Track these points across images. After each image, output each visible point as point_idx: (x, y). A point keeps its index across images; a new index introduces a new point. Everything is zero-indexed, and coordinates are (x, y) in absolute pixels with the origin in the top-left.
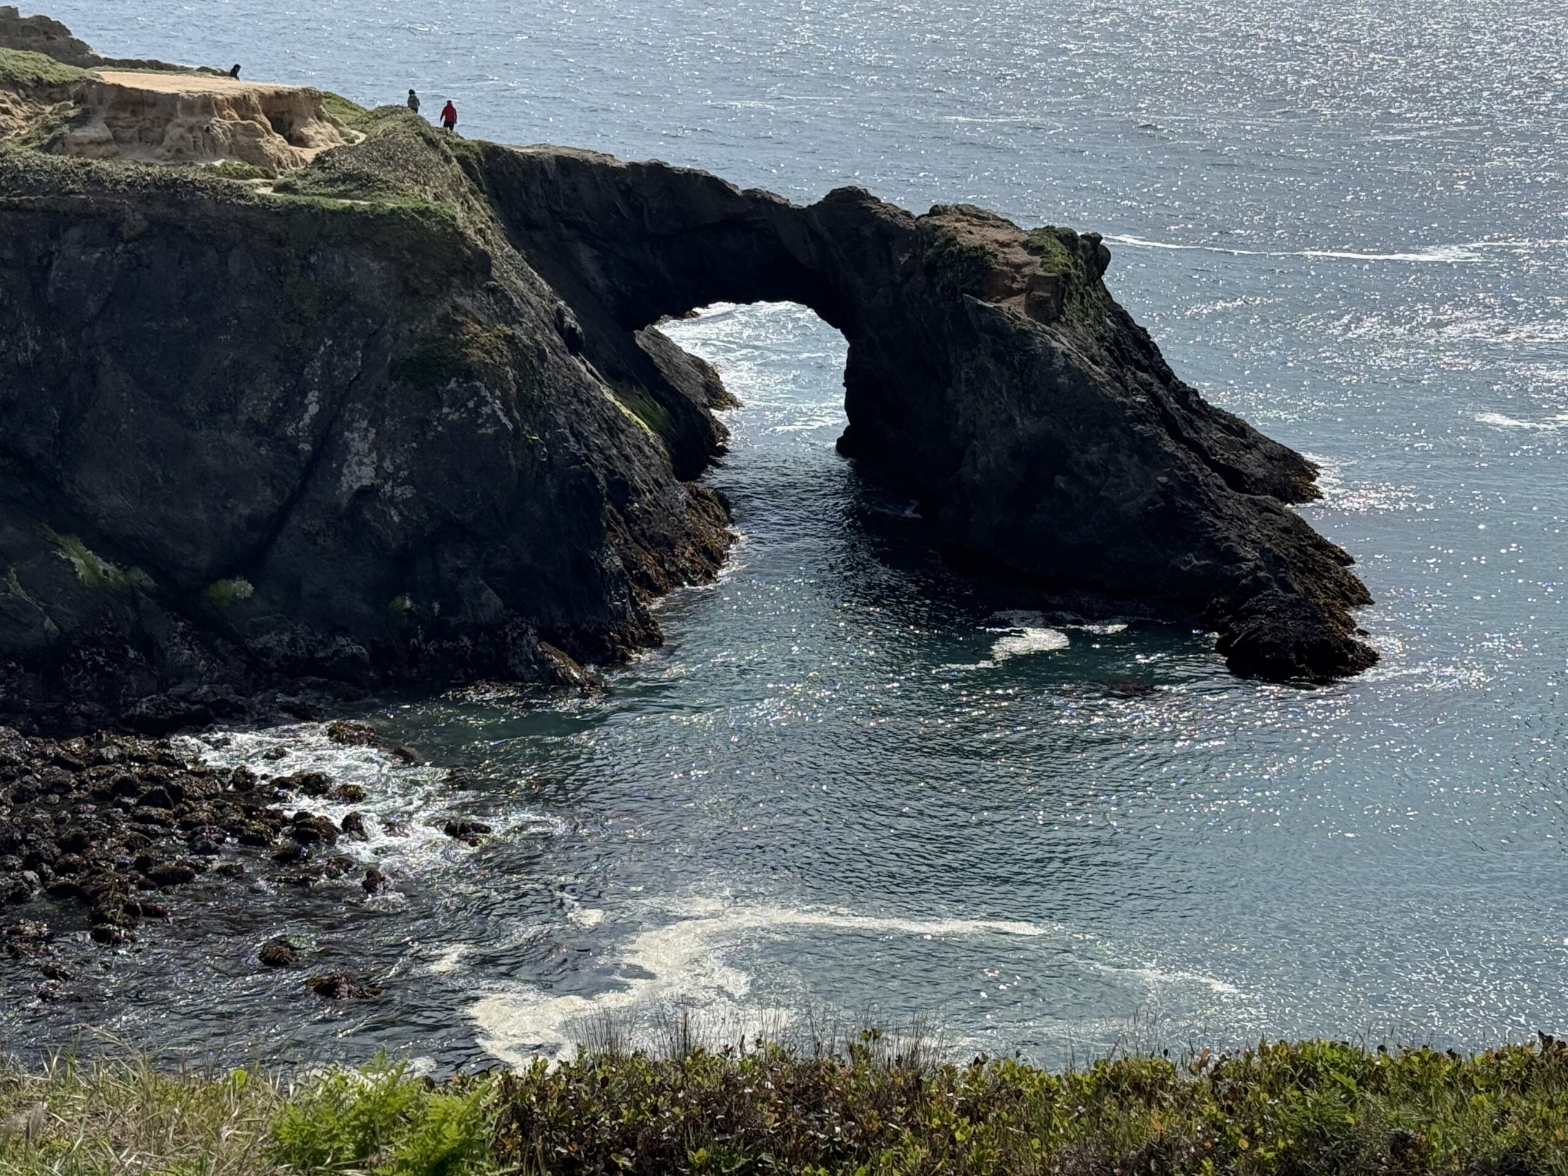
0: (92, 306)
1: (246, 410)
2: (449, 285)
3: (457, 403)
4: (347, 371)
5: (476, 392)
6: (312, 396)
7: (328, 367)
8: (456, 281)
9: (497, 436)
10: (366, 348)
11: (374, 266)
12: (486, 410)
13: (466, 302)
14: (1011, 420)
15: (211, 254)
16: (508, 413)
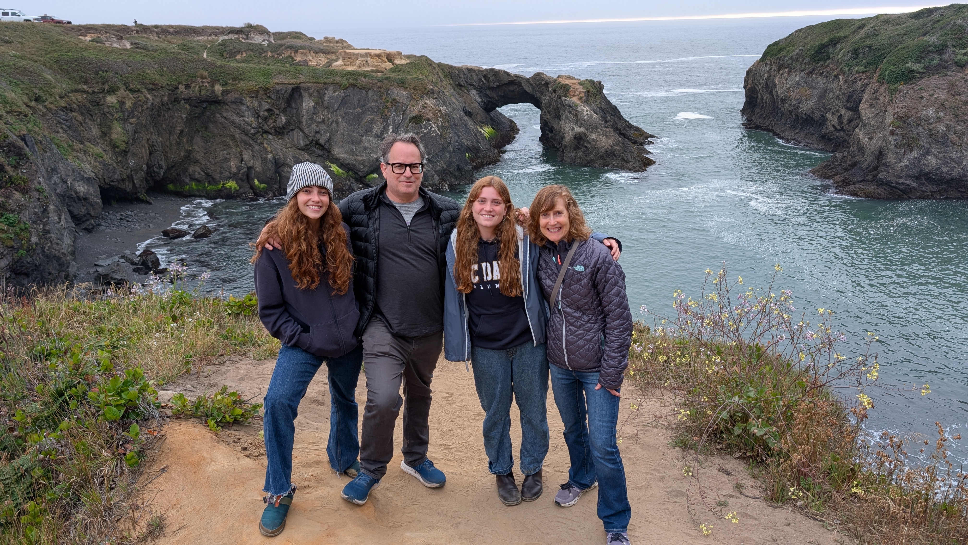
0: (336, 106)
1: (374, 131)
2: (423, 97)
3: (426, 128)
4: (399, 120)
5: (430, 125)
6: (391, 127)
7: (394, 120)
8: (425, 96)
9: (436, 136)
10: (403, 115)
11: (404, 93)
12: (433, 129)
13: (428, 102)
14: (574, 128)
15: (364, 92)
16: (439, 130)
